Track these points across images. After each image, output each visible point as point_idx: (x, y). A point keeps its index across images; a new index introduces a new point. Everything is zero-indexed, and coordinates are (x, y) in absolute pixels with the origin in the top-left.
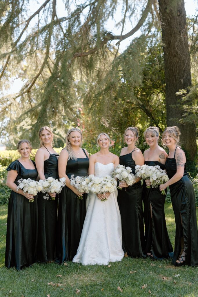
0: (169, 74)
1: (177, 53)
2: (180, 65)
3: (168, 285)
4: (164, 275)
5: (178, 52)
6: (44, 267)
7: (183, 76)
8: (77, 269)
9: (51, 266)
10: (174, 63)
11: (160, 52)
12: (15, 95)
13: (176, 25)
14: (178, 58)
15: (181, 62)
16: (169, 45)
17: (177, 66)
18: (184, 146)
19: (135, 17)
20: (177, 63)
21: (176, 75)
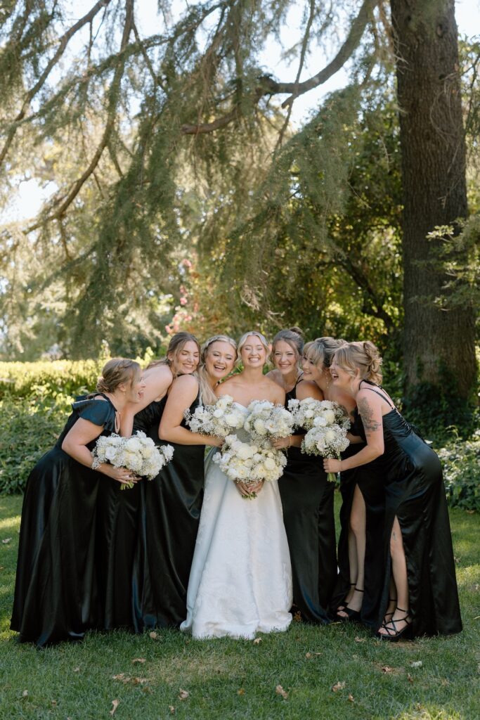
0: (412, 183)
1: (432, 132)
2: (440, 160)
3: (395, 684)
4: (387, 663)
5: (435, 130)
6: (101, 640)
7: (446, 189)
8: (181, 645)
9: (119, 638)
10: (424, 156)
11: (391, 126)
12: (27, 224)
13: (433, 60)
14: (435, 143)
15: (441, 153)
16: (415, 110)
17: (433, 162)
18: (444, 360)
19: (332, 34)
20: (433, 154)
21: (428, 185)
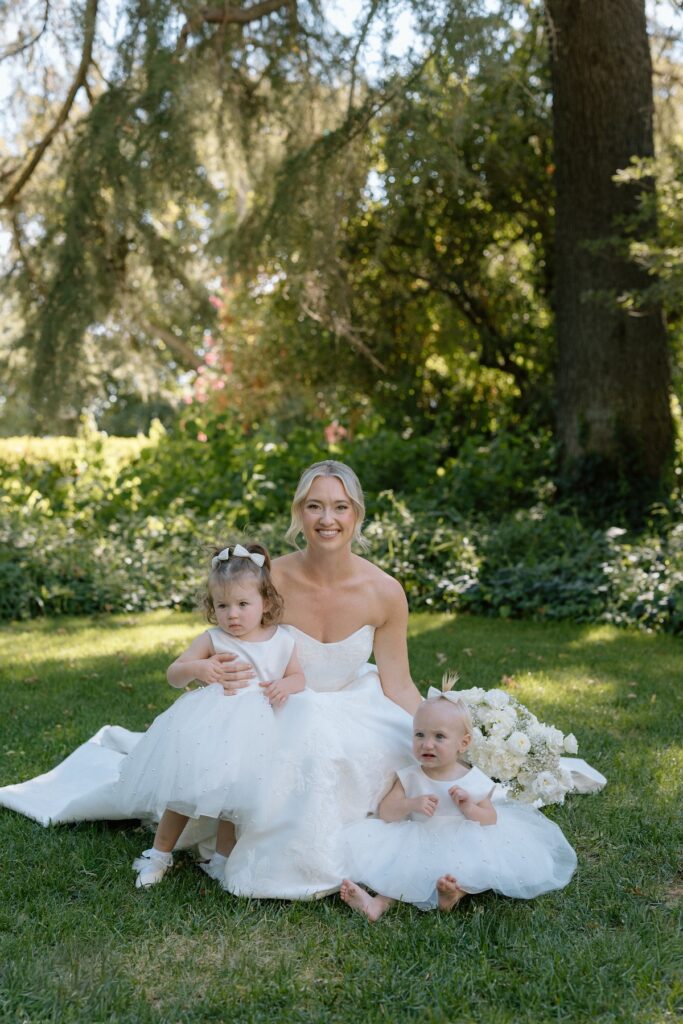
1: (601, 50)
2: (614, 95)
5: (606, 46)
10: (588, 89)
14: (608, 68)
15: (617, 85)
17: (604, 99)
18: (623, 417)
20: (603, 87)
21: (596, 137)
